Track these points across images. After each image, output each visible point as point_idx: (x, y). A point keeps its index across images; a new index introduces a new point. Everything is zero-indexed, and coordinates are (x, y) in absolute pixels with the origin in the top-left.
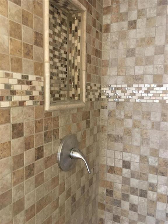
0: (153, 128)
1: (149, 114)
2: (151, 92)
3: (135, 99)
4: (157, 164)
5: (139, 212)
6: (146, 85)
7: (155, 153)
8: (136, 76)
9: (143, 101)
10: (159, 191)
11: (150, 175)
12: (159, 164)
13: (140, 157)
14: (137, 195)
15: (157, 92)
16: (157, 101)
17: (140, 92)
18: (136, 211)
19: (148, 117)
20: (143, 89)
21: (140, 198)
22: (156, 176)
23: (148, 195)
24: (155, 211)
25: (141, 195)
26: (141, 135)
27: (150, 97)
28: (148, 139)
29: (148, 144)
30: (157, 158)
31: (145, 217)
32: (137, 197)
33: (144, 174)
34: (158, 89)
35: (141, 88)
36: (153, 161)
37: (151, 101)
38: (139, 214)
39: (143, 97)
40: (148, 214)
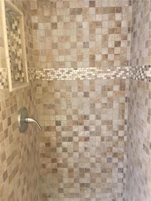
0: (73, 97)
1: (70, 88)
2: (71, 73)
3: (61, 78)
4: (77, 119)
5: (68, 152)
6: (67, 69)
7: (75, 112)
8: (60, 62)
9: (66, 79)
10: (80, 135)
11: (74, 127)
12: (79, 119)
13: (67, 117)
14: (66, 141)
15: (75, 73)
16: (74, 79)
17: (64, 73)
18: (66, 151)
19: (70, 89)
20: (65, 71)
21: (68, 142)
22: (77, 126)
23: (73, 139)
24: (78, 148)
25: (69, 141)
26: (67, 102)
27: (70, 76)
28: (71, 104)
29: (71, 107)
30: (77, 115)
31: (73, 153)
32: (67, 142)
33: (70, 127)
34: (74, 71)
35: (64, 70)
36: (75, 118)
37: (71, 79)
38: (68, 153)
39: (66, 76)
40: (74, 151)
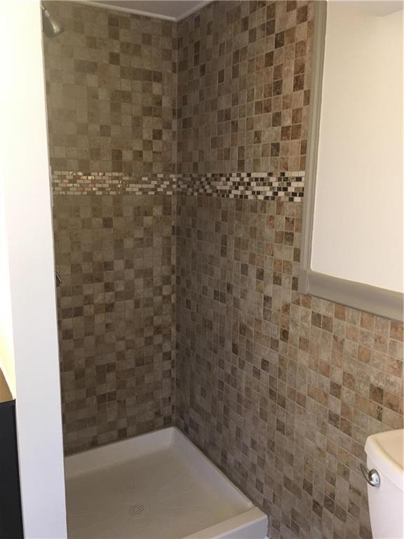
0: (83, 227)
1: (77, 210)
2: (78, 181)
4: (91, 270)
5: (75, 337)
6: (71, 173)
7: (88, 257)
8: (56, 159)
9: (68, 193)
10: (96, 301)
11: (85, 286)
12: (94, 270)
13: (71, 267)
14: (70, 317)
15: (86, 182)
16: (85, 193)
17: (66, 181)
18: (71, 337)
19: (77, 214)
20: (67, 177)
21: (75, 318)
22: (92, 285)
23: (85, 311)
24: (94, 327)
25: (76, 315)
26: (71, 238)
27: (77, 187)
28: (79, 242)
29: (80, 247)
30: (91, 263)
31: (83, 339)
32: (71, 319)
33: (77, 287)
34: (85, 177)
35: (65, 175)
36: (87, 268)
37: (79, 193)
38: (75, 340)
39: (69, 187)
40: (86, 335)
